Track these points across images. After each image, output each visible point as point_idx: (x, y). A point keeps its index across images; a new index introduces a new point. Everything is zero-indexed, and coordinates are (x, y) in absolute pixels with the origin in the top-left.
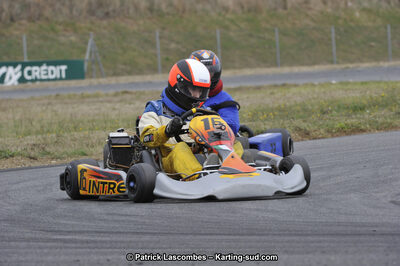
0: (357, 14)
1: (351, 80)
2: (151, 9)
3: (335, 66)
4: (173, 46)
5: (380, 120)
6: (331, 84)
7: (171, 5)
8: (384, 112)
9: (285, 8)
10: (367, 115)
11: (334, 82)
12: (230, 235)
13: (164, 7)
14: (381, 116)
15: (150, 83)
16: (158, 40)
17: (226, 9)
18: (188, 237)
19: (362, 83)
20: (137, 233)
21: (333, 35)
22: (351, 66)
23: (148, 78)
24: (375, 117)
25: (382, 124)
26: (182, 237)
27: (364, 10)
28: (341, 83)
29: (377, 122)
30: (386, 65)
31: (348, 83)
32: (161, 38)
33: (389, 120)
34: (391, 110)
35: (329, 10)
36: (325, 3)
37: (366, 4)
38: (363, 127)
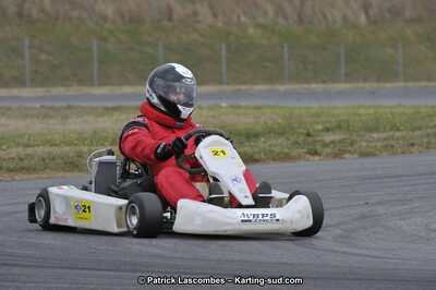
0: (251, 30)
1: (243, 104)
2: (20, 15)
3: (225, 87)
4: (43, 57)
5: (277, 150)
6: (221, 107)
7: (42, 10)
8: (281, 140)
9: (171, 19)
10: (262, 143)
11: (224, 105)
12: (111, 270)
13: (34, 13)
14: (278, 144)
15: (17, 98)
16: (26, 49)
17: (104, 18)
18: (64, 271)
19: (256, 108)
20: (6, 265)
21: (224, 53)
22: (243, 87)
23: (15, 92)
24: (270, 146)
25: (278, 154)
26: (56, 271)
27: (258, 25)
28: (232, 107)
29: (273, 152)
30: (282, 88)
31: (239, 107)
32: (30, 47)
33: (286, 150)
34: (288, 139)
35: (220, 25)
36: (215, 15)
37: (261, 20)
38: (257, 157)
